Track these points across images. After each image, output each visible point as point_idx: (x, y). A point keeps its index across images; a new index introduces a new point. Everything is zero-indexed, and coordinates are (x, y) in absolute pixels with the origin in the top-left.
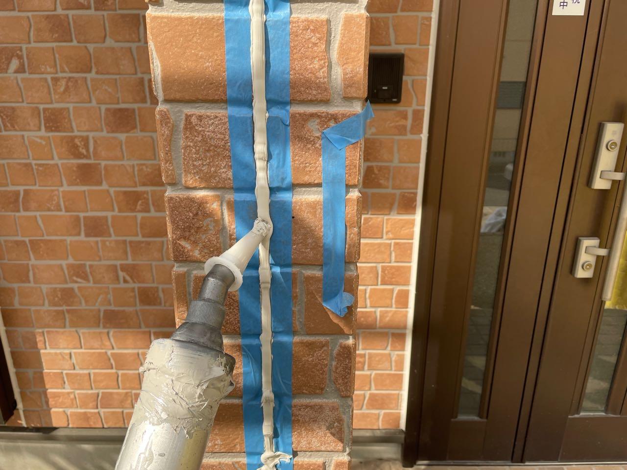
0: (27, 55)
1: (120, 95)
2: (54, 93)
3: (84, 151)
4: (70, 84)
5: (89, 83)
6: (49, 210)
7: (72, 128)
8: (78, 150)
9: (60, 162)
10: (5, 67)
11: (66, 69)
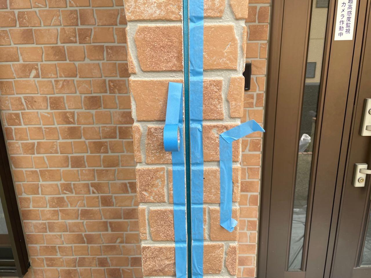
0: (41, 69)
1: (92, 88)
2: (56, 89)
3: (72, 120)
4: (65, 83)
5: (75, 82)
6: (51, 153)
7: (65, 107)
8: (69, 119)
9: (58, 126)
10: (28, 74)
11: (63, 75)
